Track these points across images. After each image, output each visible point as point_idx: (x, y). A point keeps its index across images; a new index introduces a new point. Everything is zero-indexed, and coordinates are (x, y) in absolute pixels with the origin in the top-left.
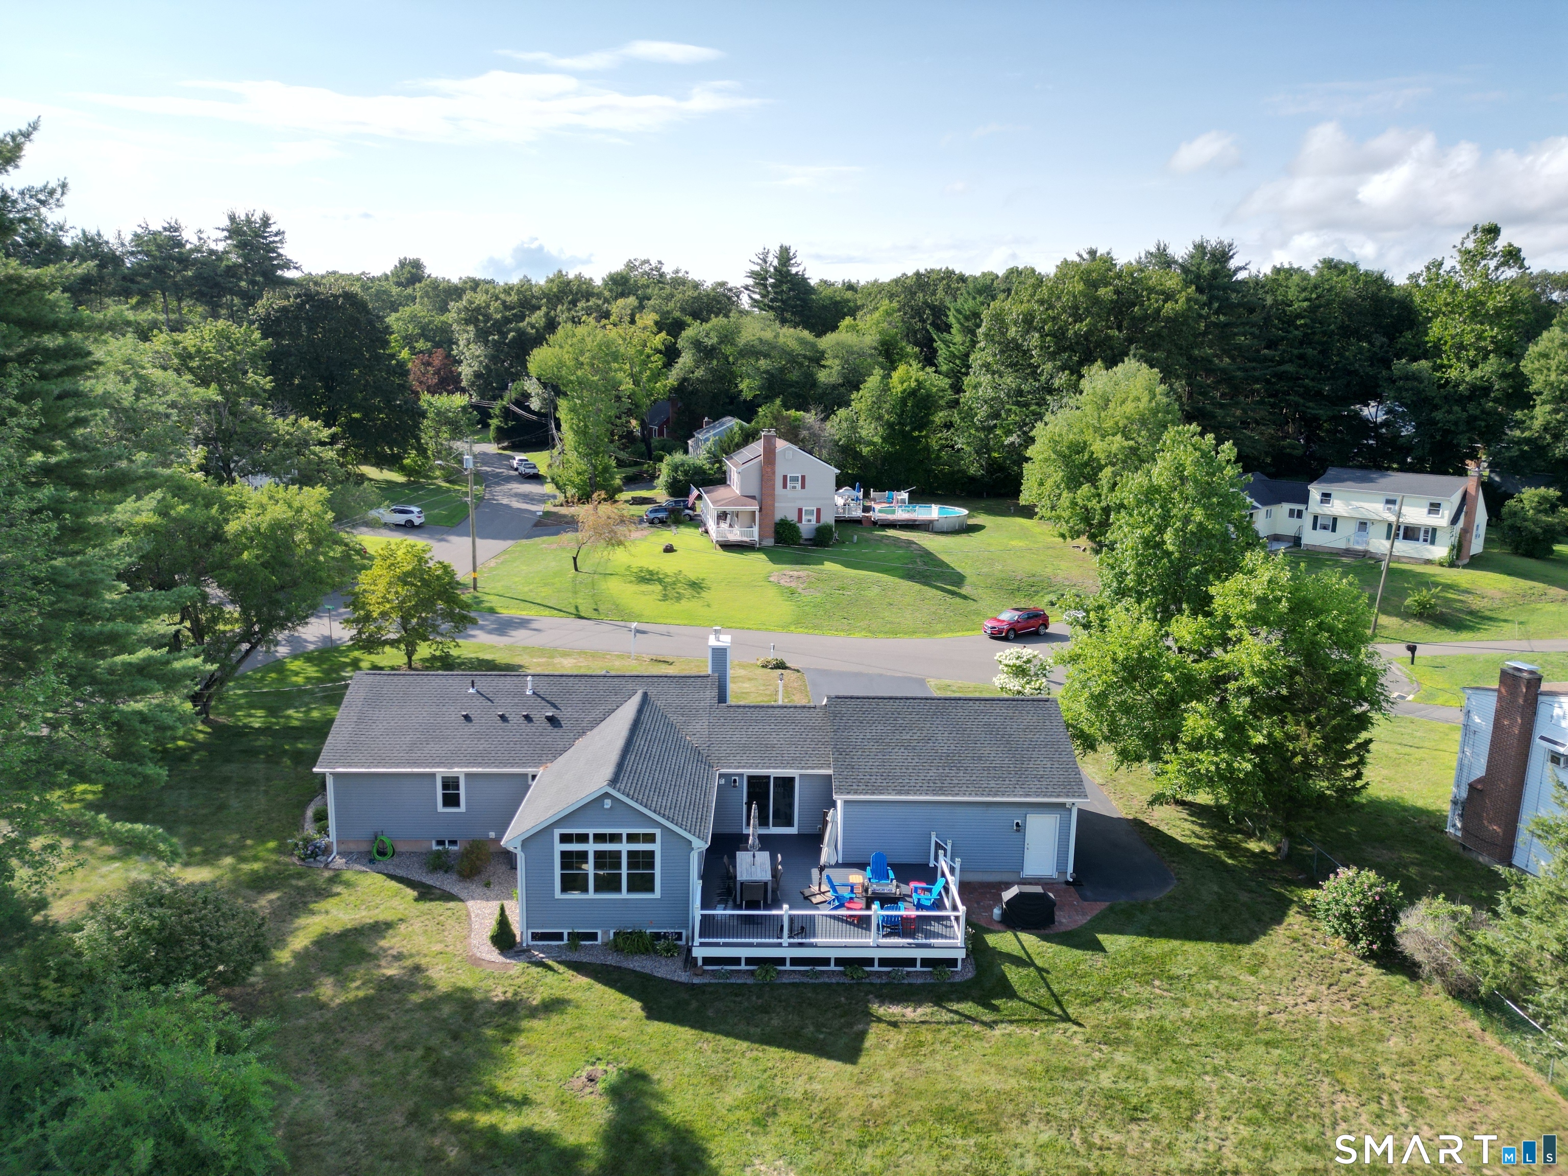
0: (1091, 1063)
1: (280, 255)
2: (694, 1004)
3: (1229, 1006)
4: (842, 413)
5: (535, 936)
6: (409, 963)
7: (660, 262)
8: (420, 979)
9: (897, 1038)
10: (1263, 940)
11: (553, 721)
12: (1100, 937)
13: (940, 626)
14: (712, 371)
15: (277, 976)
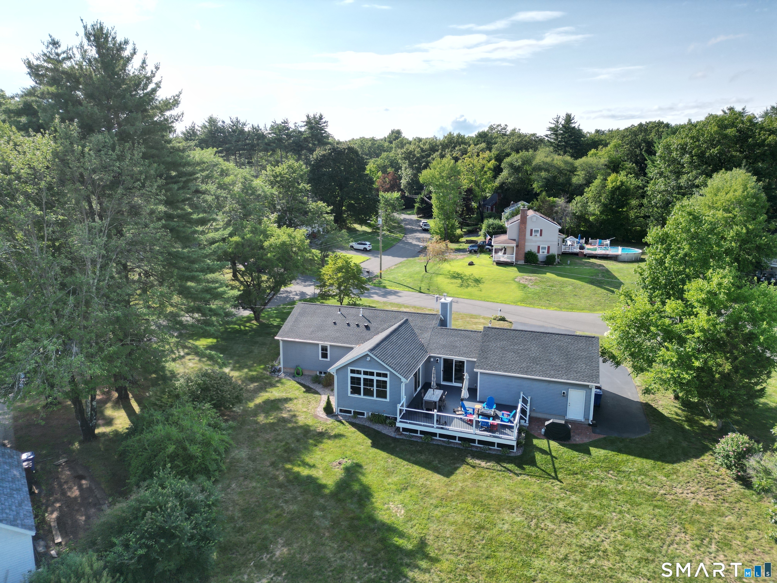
0: (558, 497)
1: (326, 132)
2: (393, 445)
3: (645, 488)
4: (578, 198)
5: (341, 411)
6: (292, 413)
7: (506, 125)
8: (294, 419)
9: (472, 471)
10: (683, 463)
11: (367, 327)
12: (591, 448)
13: (598, 308)
14: (518, 178)
15: (246, 411)
